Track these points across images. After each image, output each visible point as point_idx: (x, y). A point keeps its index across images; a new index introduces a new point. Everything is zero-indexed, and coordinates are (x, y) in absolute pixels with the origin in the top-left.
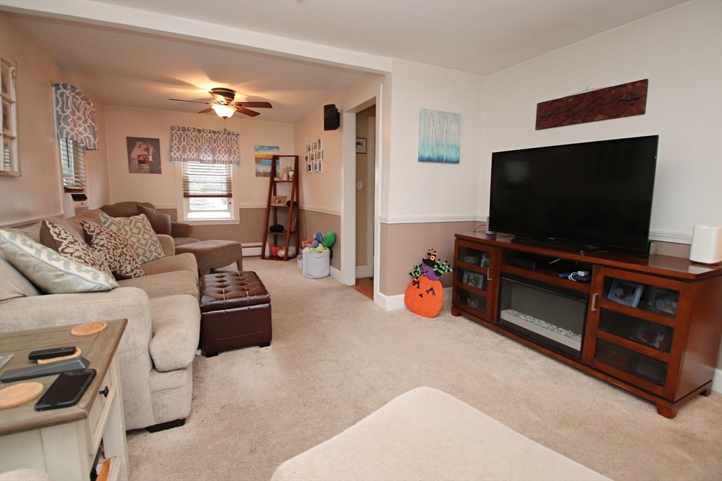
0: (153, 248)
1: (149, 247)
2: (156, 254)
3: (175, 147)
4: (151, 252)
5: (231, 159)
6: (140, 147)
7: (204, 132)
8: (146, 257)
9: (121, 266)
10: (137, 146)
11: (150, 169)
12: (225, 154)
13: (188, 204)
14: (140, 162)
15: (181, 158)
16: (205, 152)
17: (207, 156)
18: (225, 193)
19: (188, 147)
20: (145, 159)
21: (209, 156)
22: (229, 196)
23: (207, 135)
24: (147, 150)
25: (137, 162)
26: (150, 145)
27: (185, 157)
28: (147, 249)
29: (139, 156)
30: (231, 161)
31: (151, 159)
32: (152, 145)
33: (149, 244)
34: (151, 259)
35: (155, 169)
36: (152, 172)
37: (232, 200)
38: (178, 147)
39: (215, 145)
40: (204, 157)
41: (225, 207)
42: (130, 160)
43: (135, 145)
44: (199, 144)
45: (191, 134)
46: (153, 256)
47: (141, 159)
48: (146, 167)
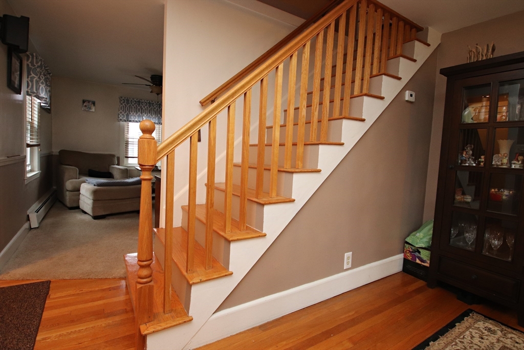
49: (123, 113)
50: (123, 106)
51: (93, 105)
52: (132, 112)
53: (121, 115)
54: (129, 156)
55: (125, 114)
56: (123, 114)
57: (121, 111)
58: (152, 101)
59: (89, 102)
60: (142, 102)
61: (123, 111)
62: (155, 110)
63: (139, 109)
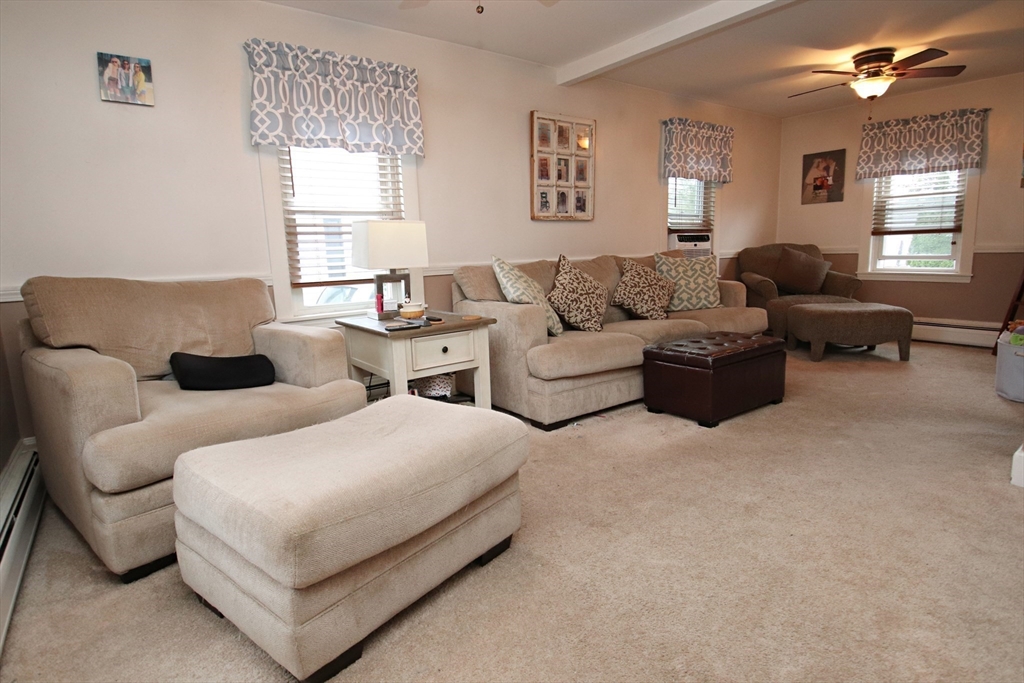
0: (703, 295)
1: (698, 293)
2: (706, 303)
3: (864, 157)
4: (699, 298)
5: (962, 160)
6: (818, 167)
7: (915, 122)
8: (691, 304)
9: (635, 305)
10: (815, 165)
11: (829, 196)
12: (950, 154)
13: (879, 247)
14: (816, 188)
15: (870, 174)
16: (912, 156)
17: (915, 162)
18: (951, 225)
19: (885, 153)
20: (823, 182)
21: (920, 162)
22: (957, 230)
23: (920, 126)
24: (827, 169)
25: (812, 187)
26: (831, 161)
27: (878, 170)
28: (694, 294)
29: (816, 179)
30: (961, 164)
31: (830, 182)
32: (834, 161)
33: (699, 289)
34: (698, 307)
35: (835, 194)
36: (830, 200)
37: (960, 238)
38: (869, 157)
39: (933, 141)
40: (910, 164)
41: (947, 251)
42: (804, 186)
43: (812, 163)
44: (904, 145)
45: (892, 130)
46: (701, 304)
47: (818, 183)
48: (823, 193)
49: (269, 108)
50: (267, 80)
51: (142, 76)
52: (300, 104)
53: (262, 115)
54: (301, 281)
55: (277, 113)
56: (269, 114)
57: (260, 100)
58: (370, 62)
59: (124, 61)
60: (336, 64)
61: (269, 99)
62: (381, 95)
63: (327, 92)
